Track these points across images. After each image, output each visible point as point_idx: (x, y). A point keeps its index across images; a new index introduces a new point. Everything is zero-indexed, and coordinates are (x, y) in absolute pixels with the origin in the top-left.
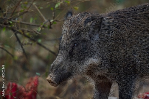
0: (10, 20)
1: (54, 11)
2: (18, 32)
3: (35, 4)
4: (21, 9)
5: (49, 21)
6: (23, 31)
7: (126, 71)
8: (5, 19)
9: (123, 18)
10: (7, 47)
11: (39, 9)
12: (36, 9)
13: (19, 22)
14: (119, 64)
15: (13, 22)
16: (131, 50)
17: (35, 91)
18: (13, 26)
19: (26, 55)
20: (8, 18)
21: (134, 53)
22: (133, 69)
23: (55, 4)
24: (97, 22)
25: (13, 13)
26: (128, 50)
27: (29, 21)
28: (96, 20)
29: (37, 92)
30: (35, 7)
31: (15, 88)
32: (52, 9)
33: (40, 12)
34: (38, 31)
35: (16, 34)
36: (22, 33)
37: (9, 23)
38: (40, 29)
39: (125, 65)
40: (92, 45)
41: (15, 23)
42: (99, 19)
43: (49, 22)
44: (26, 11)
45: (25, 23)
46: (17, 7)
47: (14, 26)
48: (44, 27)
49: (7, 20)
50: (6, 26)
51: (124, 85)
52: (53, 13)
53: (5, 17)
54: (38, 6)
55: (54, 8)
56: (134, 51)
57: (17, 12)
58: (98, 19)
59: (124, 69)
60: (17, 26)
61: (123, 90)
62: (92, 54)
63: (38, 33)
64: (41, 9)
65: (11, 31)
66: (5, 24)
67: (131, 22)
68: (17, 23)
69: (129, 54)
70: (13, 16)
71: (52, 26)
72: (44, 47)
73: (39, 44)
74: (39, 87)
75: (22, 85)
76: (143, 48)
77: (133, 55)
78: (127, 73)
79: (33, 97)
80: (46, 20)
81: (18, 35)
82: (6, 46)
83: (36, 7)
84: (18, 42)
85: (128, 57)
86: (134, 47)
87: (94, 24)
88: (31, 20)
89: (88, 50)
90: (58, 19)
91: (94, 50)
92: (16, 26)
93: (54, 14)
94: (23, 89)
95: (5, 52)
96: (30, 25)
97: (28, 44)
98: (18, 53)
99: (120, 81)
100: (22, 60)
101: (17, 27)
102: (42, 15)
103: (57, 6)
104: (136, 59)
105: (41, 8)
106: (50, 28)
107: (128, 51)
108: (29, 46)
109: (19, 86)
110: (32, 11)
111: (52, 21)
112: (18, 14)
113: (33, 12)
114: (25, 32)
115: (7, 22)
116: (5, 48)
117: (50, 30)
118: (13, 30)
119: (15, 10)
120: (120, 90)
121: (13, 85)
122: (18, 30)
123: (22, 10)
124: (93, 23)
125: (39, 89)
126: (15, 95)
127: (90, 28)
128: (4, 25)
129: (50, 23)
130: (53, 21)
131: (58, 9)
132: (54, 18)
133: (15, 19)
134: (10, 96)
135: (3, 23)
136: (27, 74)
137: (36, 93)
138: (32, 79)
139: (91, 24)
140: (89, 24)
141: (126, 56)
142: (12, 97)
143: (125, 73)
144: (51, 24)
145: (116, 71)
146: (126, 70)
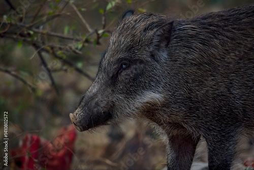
0: (30, 28)
1: (104, 15)
2: (43, 50)
3: (73, 3)
4: (49, 11)
5: (96, 31)
6: (52, 48)
7: (217, 117)
8: (21, 26)
9: (215, 27)
10: (24, 75)
11: (80, 11)
12: (75, 11)
13: (45, 32)
14: (205, 106)
15: (35, 32)
16: (226, 81)
17: (69, 149)
18: (35, 38)
19: (56, 88)
20: (27, 26)
21: (231, 87)
22: (230, 114)
23: (107, 4)
24: (164, 30)
25: (35, 17)
26: (221, 82)
27: (63, 32)
28: (163, 27)
29: (74, 151)
30: (73, 8)
31: (37, 144)
32: (102, 11)
33: (81, 16)
34: (77, 49)
35: (39, 53)
36: (51, 51)
37: (29, 34)
38: (80, 46)
39: (215, 108)
40: (155, 71)
41: (39, 35)
42: (168, 24)
43: (95, 34)
44: (57, 13)
45: (55, 34)
46: (41, 6)
47: (37, 39)
48: (87, 41)
49: (25, 29)
50: (23, 38)
51: (216, 142)
52: (103, 18)
53: (22, 24)
54: (77, 6)
55: (105, 11)
56: (231, 83)
57: (42, 16)
58: (166, 25)
59: (214, 114)
60: (41, 39)
61: (214, 150)
62: (153, 86)
63: (77, 51)
64: (84, 11)
65: (31, 48)
66: (22, 35)
67: (228, 34)
68: (42, 34)
69: (222, 89)
70: (35, 22)
71: (101, 40)
72: (87, 76)
73: (79, 71)
74: (77, 142)
75: (48, 139)
76: (248, 79)
77: (229, 90)
78: (220, 121)
79: (67, 159)
80: (91, 30)
81: (44, 54)
82: (22, 73)
83: (75, 8)
84: (43, 67)
85: (220, 94)
86: (232, 76)
87: (158, 33)
88: (66, 30)
89: (145, 77)
90: (111, 29)
91: (158, 78)
92: (39, 40)
93: (105, 20)
94: (50, 145)
95: (20, 83)
96: (63, 38)
97: (61, 70)
98: (43, 85)
99: (208, 135)
100: (49, 97)
101: (41, 42)
102: (84, 21)
103: (109, 6)
104: (234, 98)
105: (83, 9)
106: (98, 43)
107: (220, 84)
108: (62, 73)
109: (43, 140)
110: (68, 14)
111: (100, 32)
112: (44, 19)
113: (69, 16)
114: (55, 49)
115: (26, 32)
116: (21, 77)
117: (97, 46)
118: (35, 45)
119: (39, 11)
120: (209, 149)
121: (32, 139)
122: (43, 47)
123: (51, 11)
124: (157, 31)
125: (78, 146)
126: (36, 156)
127: (152, 40)
128: (19, 37)
129: (98, 34)
130: (103, 33)
131: (111, 12)
132: (104, 27)
133: (38, 28)
134: (27, 158)
135: (19, 32)
136: (58, 121)
137: (72, 152)
138: (66, 129)
139: (155, 33)
140: (151, 33)
141: (217, 91)
142: (30, 159)
143: (216, 121)
144: (99, 37)
145: (199, 117)
146: (217, 115)
